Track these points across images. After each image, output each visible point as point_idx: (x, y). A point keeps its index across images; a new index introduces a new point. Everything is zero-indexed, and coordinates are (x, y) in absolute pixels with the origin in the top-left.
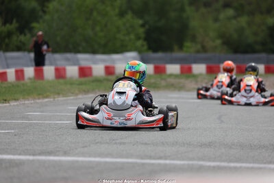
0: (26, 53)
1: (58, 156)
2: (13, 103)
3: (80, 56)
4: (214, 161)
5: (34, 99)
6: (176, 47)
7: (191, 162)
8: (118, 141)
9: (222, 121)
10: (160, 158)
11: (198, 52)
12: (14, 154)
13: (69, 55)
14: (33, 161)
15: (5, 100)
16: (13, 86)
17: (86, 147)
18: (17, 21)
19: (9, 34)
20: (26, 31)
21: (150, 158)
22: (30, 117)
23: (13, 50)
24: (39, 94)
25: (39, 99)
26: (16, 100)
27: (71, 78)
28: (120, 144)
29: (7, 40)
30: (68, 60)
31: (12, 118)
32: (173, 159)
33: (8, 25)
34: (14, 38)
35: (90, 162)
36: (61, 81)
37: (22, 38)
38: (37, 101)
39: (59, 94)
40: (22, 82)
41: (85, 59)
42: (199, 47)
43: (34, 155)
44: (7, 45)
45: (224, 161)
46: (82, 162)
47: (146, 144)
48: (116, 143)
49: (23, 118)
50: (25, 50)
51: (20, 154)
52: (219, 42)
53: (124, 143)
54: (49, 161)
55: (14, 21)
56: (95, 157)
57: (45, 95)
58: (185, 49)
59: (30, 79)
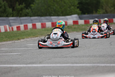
0: (29, 17)
1: (37, 64)
2: (22, 40)
3: (53, 17)
4: (104, 64)
5: (31, 38)
6: (94, 12)
7: (94, 65)
8: (64, 56)
9: (111, 45)
10: (81, 63)
11: (104, 13)
12: (18, 64)
13: (48, 17)
14: (26, 67)
15: (19, 39)
16: (22, 32)
17: (50, 59)
18: (25, 4)
19: (22, 9)
20: (29, 8)
21: (77, 63)
22: (28, 46)
23: (23, 16)
24: (34, 36)
25: (33, 38)
26: (23, 39)
27: (48, 27)
28: (65, 57)
29: (21, 12)
30: (47, 19)
31: (21, 47)
32: (86, 64)
33: (21, 5)
34: (24, 11)
35: (50, 66)
36: (44, 29)
37: (27, 11)
38: (33, 39)
39: (42, 35)
40: (27, 30)
41: (54, 19)
42: (104, 11)
43: (26, 64)
44: (21, 14)
45: (108, 63)
46: (47, 66)
47: (76, 57)
48: (63, 57)
49: (25, 47)
50: (28, 16)
51: (21, 64)
52: (112, 8)
53: (67, 57)
54: (33, 67)
55: (24, 3)
56: (53, 64)
57: (36, 36)
58: (98, 12)
59: (30, 29)
